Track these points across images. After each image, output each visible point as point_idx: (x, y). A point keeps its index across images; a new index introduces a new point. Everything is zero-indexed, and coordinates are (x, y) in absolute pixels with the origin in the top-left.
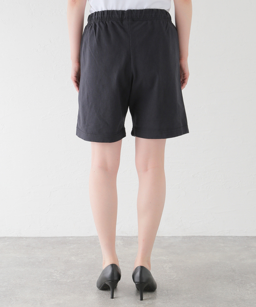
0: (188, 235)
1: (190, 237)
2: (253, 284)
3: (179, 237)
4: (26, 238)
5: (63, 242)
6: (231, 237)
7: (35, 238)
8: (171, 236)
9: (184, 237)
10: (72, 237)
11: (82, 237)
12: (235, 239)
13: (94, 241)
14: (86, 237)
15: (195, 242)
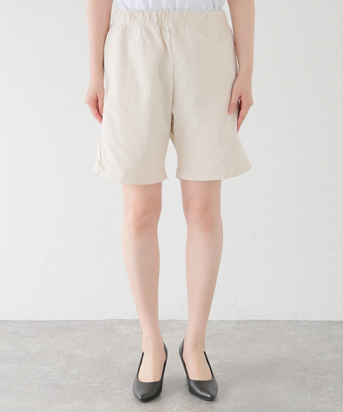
1: (247, 322)
2: (331, 389)
3: (231, 321)
4: (13, 322)
5: (65, 328)
6: (306, 321)
9: (239, 322)
10: (78, 321)
11: (92, 321)
12: (312, 325)
13: (109, 327)
14: (99, 321)
15: (254, 329)
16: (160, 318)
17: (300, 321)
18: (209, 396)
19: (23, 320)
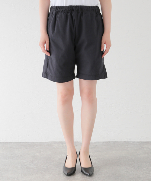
0: (106, 141)
1: (107, 142)
2: (145, 169)
3: (100, 142)
4: (10, 143)
5: (31, 145)
6: (132, 142)
7: (15, 143)
8: (96, 141)
9: (104, 142)
10: (37, 142)
11: (43, 142)
12: (134, 143)
13: (50, 145)
14: (46, 142)
15: (110, 145)
16: (75, 141)
17: (129, 142)
18: (89, 174)
19: (14, 142)
